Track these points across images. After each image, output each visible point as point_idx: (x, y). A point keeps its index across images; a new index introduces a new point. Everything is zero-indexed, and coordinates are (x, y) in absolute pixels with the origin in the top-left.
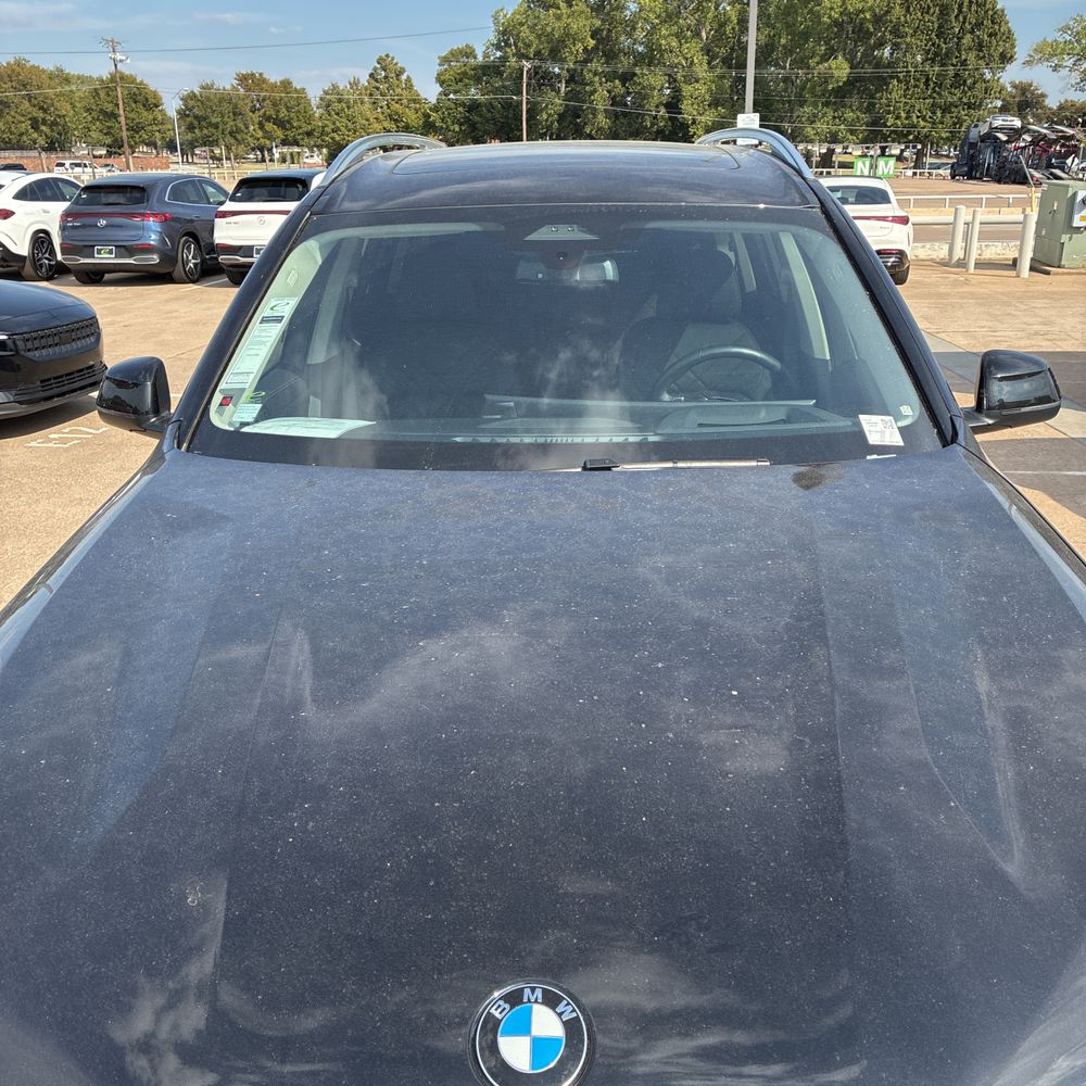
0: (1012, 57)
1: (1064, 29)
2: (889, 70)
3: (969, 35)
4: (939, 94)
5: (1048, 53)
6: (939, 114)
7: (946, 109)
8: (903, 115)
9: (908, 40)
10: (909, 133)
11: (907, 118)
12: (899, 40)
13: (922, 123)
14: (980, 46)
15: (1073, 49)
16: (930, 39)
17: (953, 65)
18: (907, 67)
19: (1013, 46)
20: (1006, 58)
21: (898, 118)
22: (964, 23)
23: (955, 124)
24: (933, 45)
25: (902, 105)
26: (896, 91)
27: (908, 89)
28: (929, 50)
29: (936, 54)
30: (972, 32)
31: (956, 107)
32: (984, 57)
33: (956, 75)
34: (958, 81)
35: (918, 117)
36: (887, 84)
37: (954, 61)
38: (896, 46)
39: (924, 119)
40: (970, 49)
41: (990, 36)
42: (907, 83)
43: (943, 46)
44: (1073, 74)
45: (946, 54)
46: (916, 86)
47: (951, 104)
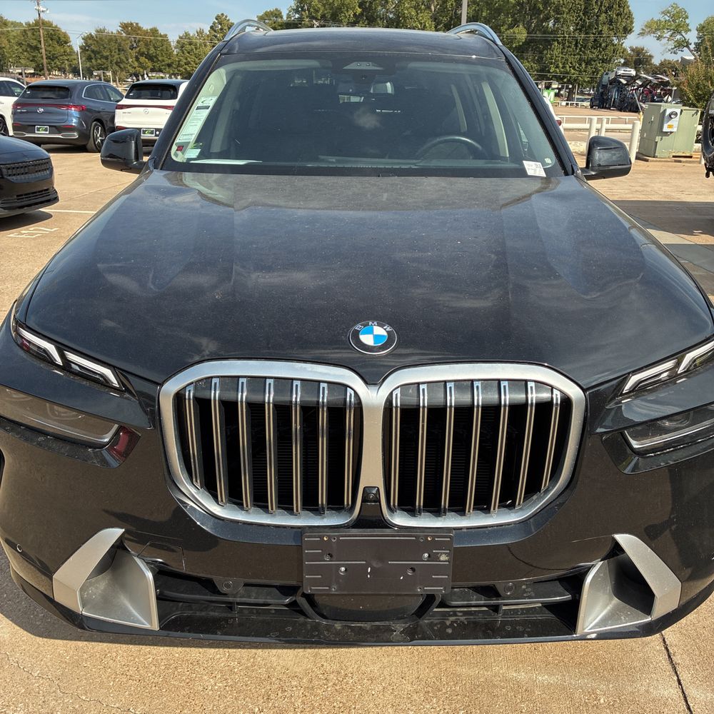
0: (631, 30)
1: (664, 13)
2: (552, 36)
3: (604, 14)
4: (584, 52)
5: (654, 28)
6: (583, 65)
7: (588, 63)
8: (561, 65)
9: (565, 16)
10: (564, 77)
11: (563, 68)
12: (559, 16)
13: (573, 71)
14: (611, 22)
15: (670, 26)
16: (579, 16)
17: (593, 34)
18: (563, 34)
19: (632, 22)
20: (627, 30)
21: (557, 67)
22: (601, 6)
23: (593, 72)
24: (581, 20)
25: (560, 59)
26: (556, 50)
27: (564, 48)
28: (578, 23)
29: (583, 26)
30: (606, 12)
31: (595, 61)
32: (613, 29)
33: (595, 40)
34: (596, 44)
35: (570, 67)
36: (551, 45)
37: (594, 31)
38: (557, 20)
39: (574, 68)
40: (604, 23)
41: (617, 15)
42: (564, 44)
43: (588, 21)
44: (670, 42)
45: (589, 26)
46: (569, 47)
47: (591, 59)
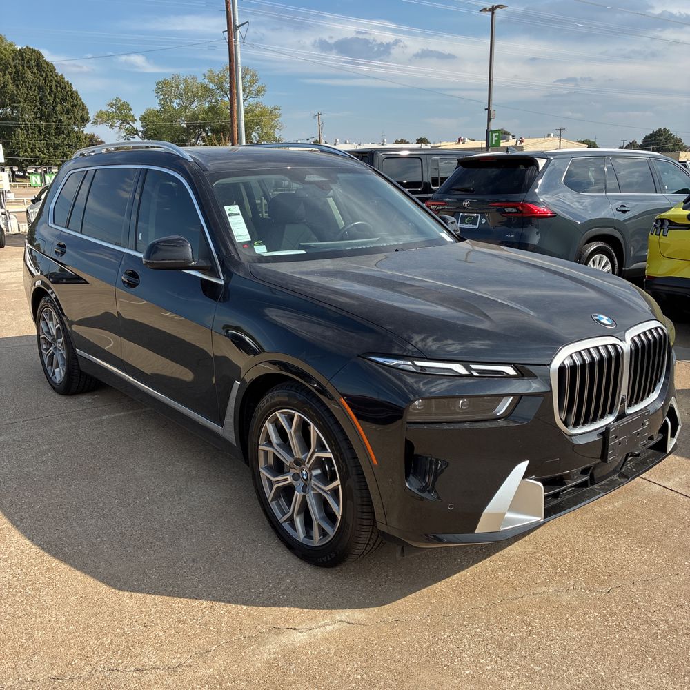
0: (88, 119)
1: (111, 105)
2: (14, 123)
3: (59, 105)
4: (48, 138)
5: (104, 118)
6: (52, 150)
7: (56, 147)
8: (29, 150)
9: (22, 105)
10: (35, 161)
11: (32, 152)
12: (15, 105)
13: (42, 155)
14: (68, 112)
15: (118, 116)
16: (36, 106)
17: (53, 122)
18: (24, 121)
19: (87, 113)
20: (85, 120)
21: (26, 151)
22: (55, 97)
23: (63, 157)
24: (39, 109)
25: (27, 144)
26: (21, 136)
27: (28, 134)
28: (37, 112)
29: (42, 115)
30: (61, 104)
31: (61, 146)
32: (71, 118)
33: (57, 128)
34: (59, 132)
35: (39, 152)
36: (15, 131)
37: (54, 120)
38: (13, 108)
39: (43, 152)
40: (62, 113)
41: (73, 106)
42: (27, 131)
43: (46, 111)
44: (122, 131)
45: (48, 115)
46: (33, 133)
47: (58, 145)
